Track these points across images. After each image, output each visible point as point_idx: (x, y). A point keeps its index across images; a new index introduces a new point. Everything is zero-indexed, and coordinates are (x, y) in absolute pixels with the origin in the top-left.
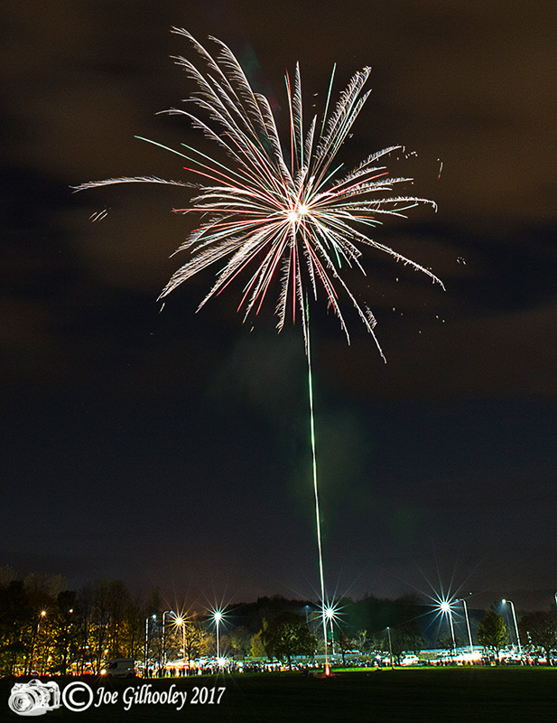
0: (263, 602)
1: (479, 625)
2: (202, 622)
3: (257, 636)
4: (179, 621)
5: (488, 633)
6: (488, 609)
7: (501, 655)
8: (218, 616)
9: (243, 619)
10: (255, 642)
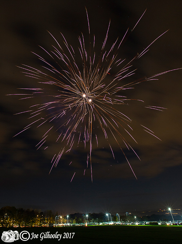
0: (76, 214)
1: (113, 218)
2: (65, 217)
3: (75, 220)
4: (61, 217)
5: (114, 219)
6: (114, 215)
7: (117, 223)
8: (68, 216)
9: (72, 217)
10: (74, 221)
